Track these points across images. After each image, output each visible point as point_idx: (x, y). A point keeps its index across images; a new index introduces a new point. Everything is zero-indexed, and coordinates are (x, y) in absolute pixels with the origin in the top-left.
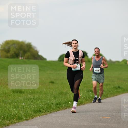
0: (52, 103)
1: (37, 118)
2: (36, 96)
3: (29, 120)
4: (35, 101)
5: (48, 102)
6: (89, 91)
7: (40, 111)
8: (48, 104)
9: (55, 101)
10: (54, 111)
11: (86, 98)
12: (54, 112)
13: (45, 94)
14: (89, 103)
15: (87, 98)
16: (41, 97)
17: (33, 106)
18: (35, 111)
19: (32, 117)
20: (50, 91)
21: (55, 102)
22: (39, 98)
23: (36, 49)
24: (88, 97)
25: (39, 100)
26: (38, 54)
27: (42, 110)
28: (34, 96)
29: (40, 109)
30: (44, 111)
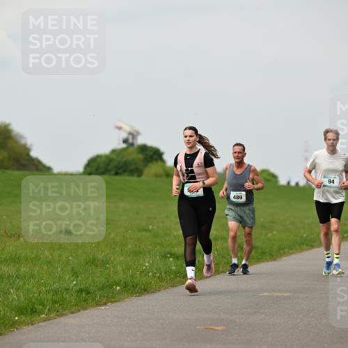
0: (68, 289)
1: (26, 329)
2: (24, 269)
3: (5, 334)
4: (21, 283)
5: (56, 286)
6: (169, 255)
7: (34, 312)
8: (56, 292)
9: (75, 282)
10: (73, 309)
11: (161, 274)
12: (73, 313)
13: (49, 263)
14: (168, 288)
15: (163, 275)
16: (36, 272)
17: (15, 297)
18: (21, 311)
19: (11, 325)
20: (60, 256)
21: (75, 285)
22: (32, 276)
23: (23, 142)
24: (165, 273)
25: (32, 281)
26: (28, 155)
27: (40, 307)
28: (18, 270)
29: (34, 304)
30: (46, 311)
